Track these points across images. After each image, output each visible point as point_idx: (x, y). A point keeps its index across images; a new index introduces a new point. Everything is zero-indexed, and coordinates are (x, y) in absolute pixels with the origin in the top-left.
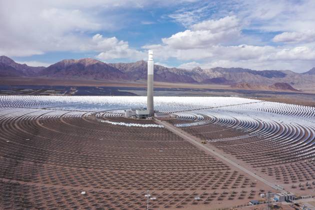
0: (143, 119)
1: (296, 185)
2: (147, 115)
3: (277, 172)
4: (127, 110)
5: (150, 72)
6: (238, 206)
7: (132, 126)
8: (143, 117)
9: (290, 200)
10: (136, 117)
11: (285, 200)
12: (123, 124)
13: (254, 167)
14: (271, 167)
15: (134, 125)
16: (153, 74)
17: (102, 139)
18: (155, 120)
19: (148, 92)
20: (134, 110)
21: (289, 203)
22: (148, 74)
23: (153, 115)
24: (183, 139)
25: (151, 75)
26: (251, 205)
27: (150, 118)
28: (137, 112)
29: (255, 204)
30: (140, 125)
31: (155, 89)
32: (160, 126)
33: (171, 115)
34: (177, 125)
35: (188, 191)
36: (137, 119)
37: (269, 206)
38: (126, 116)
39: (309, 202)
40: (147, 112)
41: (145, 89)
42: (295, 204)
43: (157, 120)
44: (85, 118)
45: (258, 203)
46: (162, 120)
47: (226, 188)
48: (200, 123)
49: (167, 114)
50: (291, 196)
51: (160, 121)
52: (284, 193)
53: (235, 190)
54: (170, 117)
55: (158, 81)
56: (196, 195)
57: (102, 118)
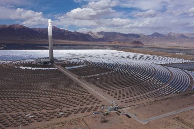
0: (45, 64)
1: (124, 100)
2: (48, 62)
3: (116, 93)
4: (35, 59)
5: (50, 33)
6: (85, 116)
7: (36, 69)
8: (46, 63)
9: (117, 109)
10: (41, 64)
11: (114, 110)
12: (29, 68)
13: (104, 91)
14: (113, 91)
15: (38, 68)
16: (52, 35)
17: (11, 79)
18: (54, 65)
19: (49, 47)
20: (40, 59)
21: (116, 111)
22: (49, 35)
23: (53, 62)
24: (67, 76)
25: (51, 36)
26: (93, 114)
27: (50, 64)
28: (42, 60)
29: (95, 114)
30: (41, 69)
31: (54, 45)
32: (55, 69)
33: (65, 62)
34: (67, 68)
35: (58, 110)
36: (42, 64)
37: (103, 114)
38: (34, 63)
39: (127, 110)
40: (48, 60)
41: (48, 45)
42: (119, 112)
43: (55, 65)
44: (4, 65)
45: (98, 113)
46: (58, 64)
47: (83, 105)
48: (82, 66)
49: (61, 61)
50: (117, 107)
51: (56, 65)
52: (115, 106)
53: (87, 106)
54: (64, 62)
55: (57, 38)
56: (62, 111)
57: (17, 65)
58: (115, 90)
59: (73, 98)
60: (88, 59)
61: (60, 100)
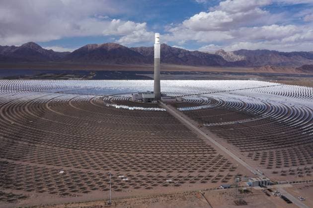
0: (148, 102)
1: (279, 170)
2: (153, 99)
3: (265, 156)
4: (134, 94)
5: (157, 54)
6: (207, 190)
7: (135, 110)
8: (149, 100)
9: (264, 185)
10: (143, 101)
11: (259, 185)
12: (125, 107)
13: (242, 152)
14: (259, 152)
15: (137, 108)
16: (159, 57)
17: (100, 122)
18: (160, 104)
19: (155, 75)
20: (140, 93)
21: (262, 188)
22: (155, 57)
23: (160, 99)
24: (180, 123)
25: (158, 59)
26: (221, 188)
27: (155, 102)
28: (143, 96)
29: (225, 188)
30: (142, 109)
31: (162, 73)
32: (162, 110)
33: (178, 99)
34: (180, 109)
35: (164, 174)
36: (143, 102)
37: (239, 190)
38: (133, 99)
39: (284, 188)
40: (153, 96)
41: (153, 73)
42: (268, 189)
43: (162, 103)
44: (93, 101)
45: (229, 188)
46: (167, 103)
47: (204, 171)
48: (204, 107)
49: (172, 98)
50: (266, 182)
51: (164, 105)
52: (261, 179)
53: (211, 174)
54: (177, 100)
55: (167, 62)
56: (170, 177)
57: (109, 102)
58: (263, 151)
59: (188, 157)
60: (215, 96)
61: (168, 159)
